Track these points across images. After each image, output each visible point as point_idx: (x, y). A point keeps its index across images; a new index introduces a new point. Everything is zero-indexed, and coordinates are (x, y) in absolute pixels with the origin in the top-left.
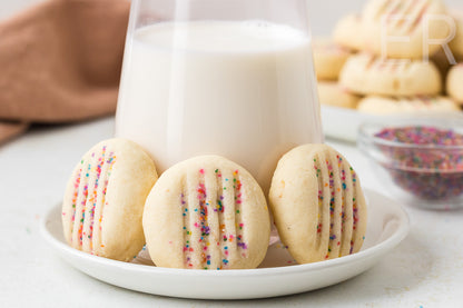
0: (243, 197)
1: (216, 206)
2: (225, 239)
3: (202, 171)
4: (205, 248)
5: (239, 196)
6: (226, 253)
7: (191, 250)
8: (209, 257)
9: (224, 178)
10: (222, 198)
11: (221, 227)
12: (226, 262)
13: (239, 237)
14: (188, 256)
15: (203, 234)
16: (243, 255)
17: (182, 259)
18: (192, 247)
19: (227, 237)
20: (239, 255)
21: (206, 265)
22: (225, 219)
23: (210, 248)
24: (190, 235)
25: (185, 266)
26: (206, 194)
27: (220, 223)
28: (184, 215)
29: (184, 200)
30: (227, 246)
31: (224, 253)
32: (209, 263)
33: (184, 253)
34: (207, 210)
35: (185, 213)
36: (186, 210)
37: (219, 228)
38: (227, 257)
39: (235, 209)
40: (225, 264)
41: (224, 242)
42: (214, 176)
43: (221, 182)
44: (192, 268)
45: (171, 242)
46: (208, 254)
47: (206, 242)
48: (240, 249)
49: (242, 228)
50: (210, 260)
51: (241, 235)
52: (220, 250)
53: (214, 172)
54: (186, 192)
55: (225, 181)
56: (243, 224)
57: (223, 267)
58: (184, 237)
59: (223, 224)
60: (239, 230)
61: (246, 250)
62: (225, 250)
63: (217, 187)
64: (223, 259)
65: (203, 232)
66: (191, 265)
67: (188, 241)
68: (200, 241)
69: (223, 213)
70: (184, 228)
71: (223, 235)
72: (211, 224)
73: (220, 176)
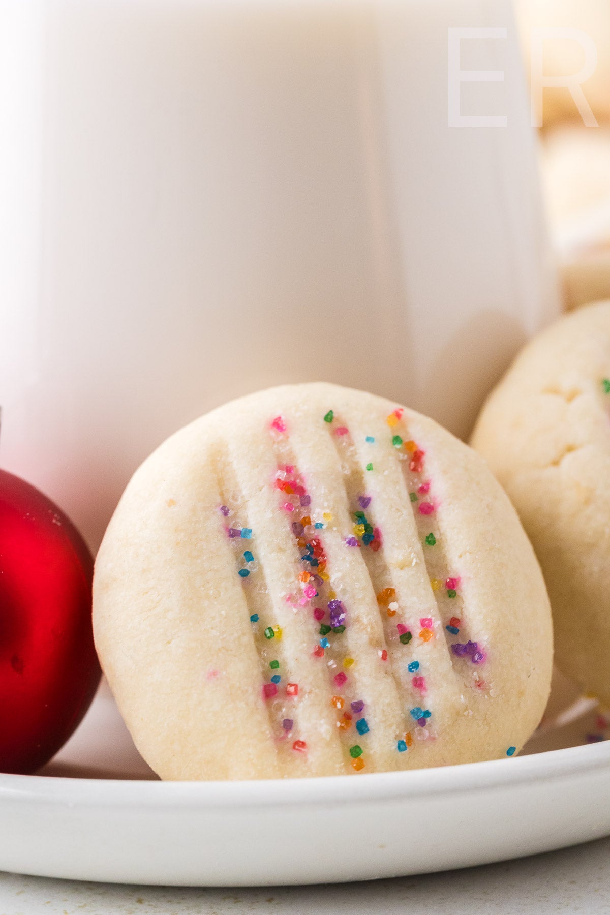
0: (439, 490)
1: (352, 530)
2: (406, 636)
3: (277, 425)
4: (341, 678)
5: (424, 490)
6: (419, 683)
7: (292, 690)
8: (358, 707)
9: (358, 435)
10: (365, 501)
11: (384, 596)
12: (422, 718)
13: (453, 626)
14: (284, 712)
15: (326, 631)
16: (480, 684)
17: (266, 728)
18: (293, 679)
19: (410, 630)
20: (466, 687)
21: (354, 738)
22: (391, 568)
23: (356, 675)
24: (279, 641)
25: (280, 751)
26: (310, 495)
27: (375, 586)
28: (244, 574)
29: (235, 525)
30: (415, 658)
31: (409, 686)
32: (362, 727)
33: (269, 706)
34: (323, 545)
35: (248, 566)
36: (249, 556)
37: (376, 603)
38: (422, 698)
39: (420, 534)
40: (422, 722)
41: (405, 648)
42: (324, 433)
43: (352, 449)
44: (306, 756)
45: (214, 673)
46: (353, 698)
47: (342, 656)
48: (466, 664)
49: (458, 592)
50: (367, 718)
51: (459, 616)
52: (396, 675)
53: (322, 422)
54: (235, 498)
55: (367, 444)
56: (456, 578)
57: (417, 737)
58: (259, 651)
59: (387, 587)
60: (449, 600)
61: (487, 665)
62: (411, 676)
63: (343, 467)
64: (411, 707)
65: (322, 621)
66: (299, 745)
67: (277, 662)
68: (319, 653)
69: (379, 550)
70: (254, 618)
71: (394, 622)
72: (344, 591)
73: (342, 431)
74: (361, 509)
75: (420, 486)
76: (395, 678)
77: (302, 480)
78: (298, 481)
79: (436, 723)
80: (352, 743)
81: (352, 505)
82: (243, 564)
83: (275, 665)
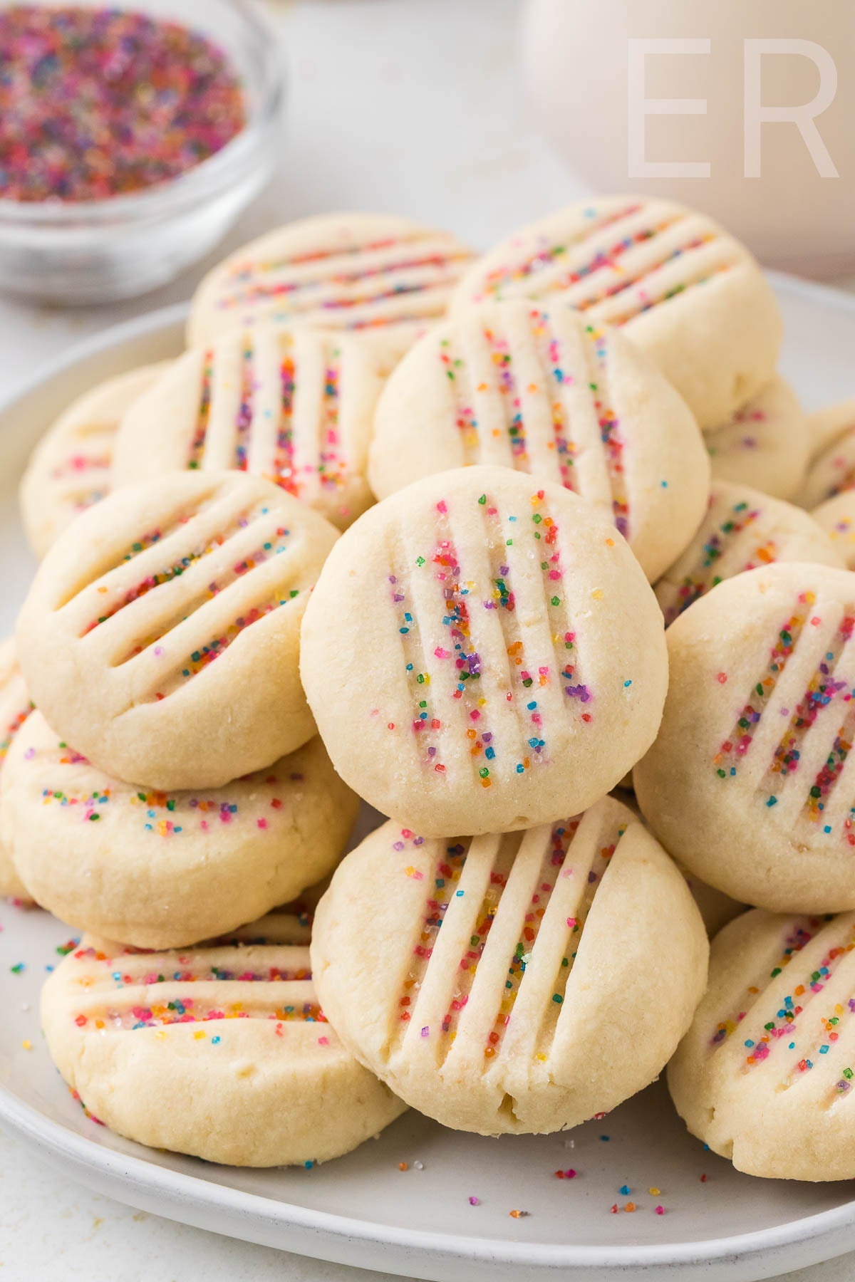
0: (566, 560)
1: (491, 594)
2: (528, 681)
3: (441, 507)
4: (475, 715)
5: (555, 559)
6: (536, 719)
7: (436, 725)
8: (488, 737)
9: (504, 514)
10: (505, 571)
11: (514, 651)
12: (538, 746)
13: (568, 672)
14: (429, 742)
15: (465, 677)
16: (586, 718)
17: (414, 754)
18: (437, 716)
19: (532, 676)
20: (575, 720)
21: (483, 762)
22: (521, 625)
23: (487, 712)
24: (428, 684)
25: (425, 771)
26: (460, 566)
27: (507, 641)
28: (404, 631)
29: (399, 591)
30: (534, 699)
31: (530, 721)
32: (490, 754)
33: (417, 736)
34: (467, 608)
35: (408, 625)
36: (409, 617)
37: (506, 654)
38: (539, 729)
39: (547, 596)
40: (538, 750)
41: (527, 690)
42: (476, 512)
43: (499, 526)
44: (444, 774)
45: (376, 712)
46: (485, 730)
47: (475, 697)
48: (577, 702)
49: (574, 644)
50: (493, 746)
51: (573, 664)
52: (519, 712)
53: (477, 504)
54: (401, 568)
55: (509, 523)
56: (573, 632)
57: (533, 761)
58: (412, 693)
59: (517, 641)
60: (566, 651)
61: (593, 704)
62: (531, 712)
63: (489, 543)
64: (528, 737)
65: (463, 669)
66: (440, 767)
67: (425, 702)
68: (458, 695)
69: (514, 610)
70: (410, 667)
71: (520, 669)
72: (480, 645)
73: (493, 511)
74: (501, 577)
75: (552, 556)
76: (518, 715)
77: (455, 555)
78: (452, 555)
79: (549, 749)
80: (482, 766)
81: (494, 573)
82: (404, 623)
83: (423, 704)
